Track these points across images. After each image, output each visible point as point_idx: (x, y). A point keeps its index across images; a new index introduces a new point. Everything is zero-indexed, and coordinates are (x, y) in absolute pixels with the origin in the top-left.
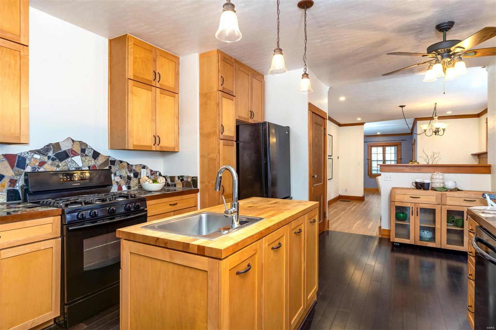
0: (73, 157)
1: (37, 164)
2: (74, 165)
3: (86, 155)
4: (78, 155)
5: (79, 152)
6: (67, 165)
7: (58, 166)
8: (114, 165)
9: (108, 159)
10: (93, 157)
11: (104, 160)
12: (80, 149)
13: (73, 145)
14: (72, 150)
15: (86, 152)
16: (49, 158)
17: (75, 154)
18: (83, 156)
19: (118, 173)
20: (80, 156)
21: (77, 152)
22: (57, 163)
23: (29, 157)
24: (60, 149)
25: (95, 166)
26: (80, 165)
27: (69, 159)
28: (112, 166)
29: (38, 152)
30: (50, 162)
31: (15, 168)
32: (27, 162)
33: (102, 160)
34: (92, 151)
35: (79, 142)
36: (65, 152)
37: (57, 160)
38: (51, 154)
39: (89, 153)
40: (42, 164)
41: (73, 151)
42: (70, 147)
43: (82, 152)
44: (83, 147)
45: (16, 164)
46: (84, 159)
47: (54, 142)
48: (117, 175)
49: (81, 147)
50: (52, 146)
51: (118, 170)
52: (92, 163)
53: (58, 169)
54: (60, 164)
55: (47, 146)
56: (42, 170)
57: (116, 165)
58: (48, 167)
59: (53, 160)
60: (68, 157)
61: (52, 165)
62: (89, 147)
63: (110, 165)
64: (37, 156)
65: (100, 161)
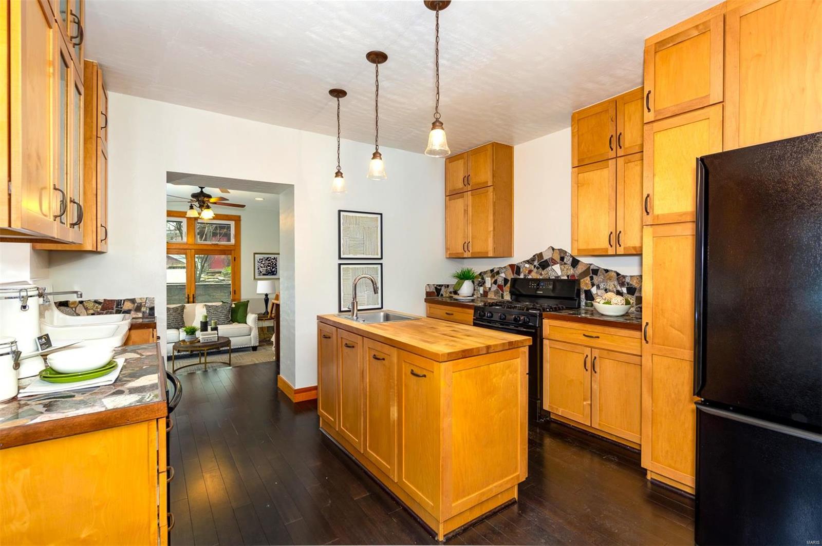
0: (553, 265)
1: (527, 272)
2: (553, 273)
3: (565, 264)
4: (558, 263)
5: (558, 260)
6: (548, 273)
7: (541, 274)
8: (597, 275)
9: (589, 267)
10: (571, 265)
11: (584, 269)
12: (559, 257)
13: (553, 254)
14: (552, 259)
15: (565, 259)
16: (535, 266)
17: (555, 263)
18: (562, 264)
19: (602, 286)
20: (559, 265)
21: (557, 260)
22: (540, 272)
23: (522, 266)
24: (543, 258)
25: (573, 276)
26: (560, 274)
27: (550, 268)
28: (594, 276)
29: (528, 262)
30: (535, 270)
31: (515, 274)
32: (521, 270)
33: (582, 268)
34: (571, 259)
35: (559, 249)
36: (546, 260)
37: (541, 269)
38: (536, 263)
39: (568, 260)
40: (530, 272)
41: (554, 259)
42: (550, 256)
43: (561, 260)
44: (562, 255)
45: (515, 272)
46: (563, 267)
47: (538, 252)
48: (601, 287)
49: (560, 255)
50: (538, 257)
51: (603, 282)
52: (571, 271)
53: (541, 277)
54: (543, 273)
55: (534, 256)
56: (530, 277)
57: (600, 276)
58: (534, 275)
59: (538, 268)
60: (548, 265)
61: (537, 273)
62: (567, 255)
63: (591, 275)
64: (527, 265)
65: (580, 269)
